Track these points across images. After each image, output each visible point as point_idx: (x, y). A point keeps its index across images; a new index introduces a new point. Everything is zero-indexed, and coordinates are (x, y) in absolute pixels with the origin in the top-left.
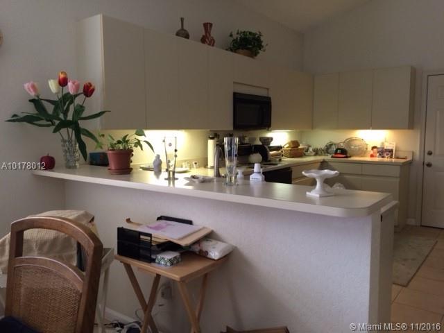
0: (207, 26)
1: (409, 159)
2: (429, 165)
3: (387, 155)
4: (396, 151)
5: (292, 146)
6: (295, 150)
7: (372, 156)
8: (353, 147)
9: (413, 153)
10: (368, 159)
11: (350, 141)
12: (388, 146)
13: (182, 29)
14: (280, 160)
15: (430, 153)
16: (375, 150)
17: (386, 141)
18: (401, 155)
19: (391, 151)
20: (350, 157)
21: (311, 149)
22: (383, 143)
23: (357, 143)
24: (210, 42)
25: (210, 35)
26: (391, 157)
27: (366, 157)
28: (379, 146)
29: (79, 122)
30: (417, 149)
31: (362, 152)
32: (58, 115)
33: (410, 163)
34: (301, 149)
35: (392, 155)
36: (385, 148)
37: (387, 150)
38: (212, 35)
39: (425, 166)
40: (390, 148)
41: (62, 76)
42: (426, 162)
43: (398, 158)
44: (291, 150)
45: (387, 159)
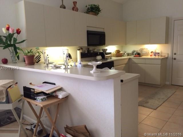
0: (75, 3)
1: (166, 56)
2: (175, 59)
3: (157, 55)
4: (161, 53)
5: (117, 52)
6: (118, 54)
7: (151, 56)
8: (143, 52)
9: (168, 54)
10: (149, 57)
11: (142, 50)
12: (157, 51)
13: (63, 5)
14: (111, 58)
15: (175, 54)
16: (152, 53)
17: (157, 49)
18: (163, 55)
19: (159, 53)
20: (142, 56)
21: (126, 53)
22: (155, 50)
23: (145, 50)
24: (76, 10)
25: (76, 7)
26: (159, 56)
27: (149, 56)
28: (154, 51)
29: (16, 44)
30: (169, 52)
31: (147, 54)
32: (7, 42)
33: (167, 58)
34: (121, 53)
35: (159, 55)
36: (157, 52)
37: (157, 53)
38: (77, 7)
39: (173, 59)
40: (158, 52)
41: (7, 26)
42: (174, 58)
43: (161, 56)
44: (116, 54)
45: (157, 57)
